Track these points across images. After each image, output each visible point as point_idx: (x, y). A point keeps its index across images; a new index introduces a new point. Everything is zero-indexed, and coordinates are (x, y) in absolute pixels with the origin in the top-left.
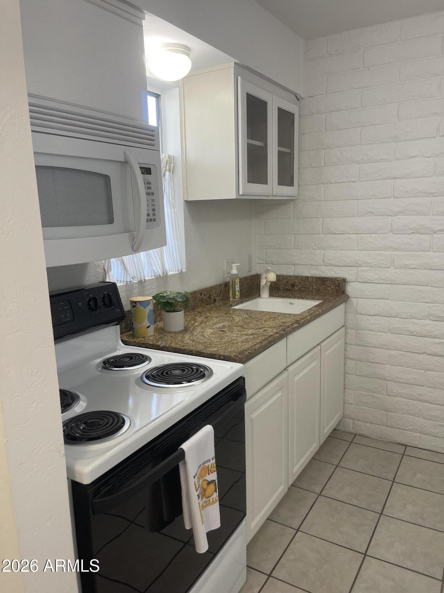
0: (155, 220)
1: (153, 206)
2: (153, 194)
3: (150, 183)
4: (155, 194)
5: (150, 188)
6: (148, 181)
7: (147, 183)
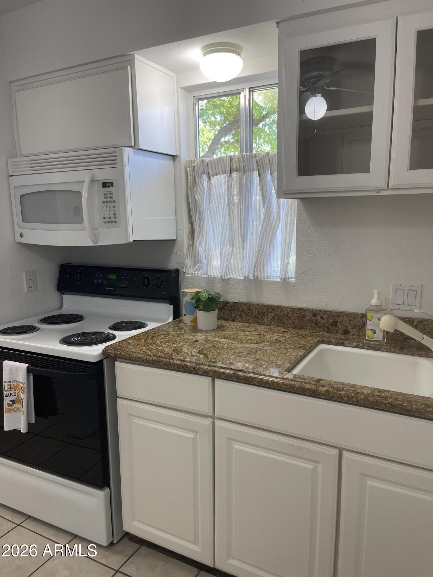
0: (115, 222)
1: (115, 211)
2: (114, 202)
3: (112, 194)
4: (116, 202)
5: (112, 197)
6: (111, 192)
7: (109, 194)
